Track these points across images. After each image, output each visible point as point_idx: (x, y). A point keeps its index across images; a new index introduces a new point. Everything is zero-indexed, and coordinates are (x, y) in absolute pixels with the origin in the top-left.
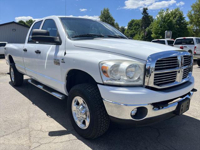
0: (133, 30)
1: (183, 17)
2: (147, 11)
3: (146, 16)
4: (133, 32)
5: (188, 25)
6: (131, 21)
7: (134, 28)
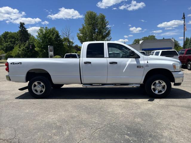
0: (9, 43)
1: (59, 35)
2: (24, 25)
3: (23, 30)
4: (9, 45)
5: (63, 42)
6: (4, 32)
7: (9, 41)
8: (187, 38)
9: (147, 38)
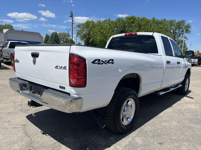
8: (47, 34)
9: (4, 27)
